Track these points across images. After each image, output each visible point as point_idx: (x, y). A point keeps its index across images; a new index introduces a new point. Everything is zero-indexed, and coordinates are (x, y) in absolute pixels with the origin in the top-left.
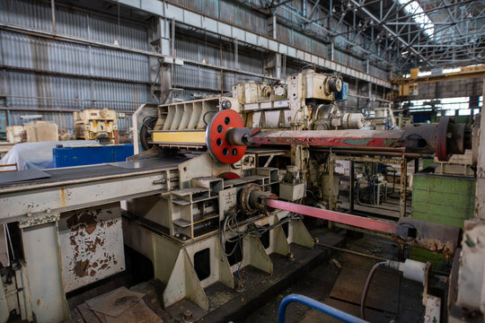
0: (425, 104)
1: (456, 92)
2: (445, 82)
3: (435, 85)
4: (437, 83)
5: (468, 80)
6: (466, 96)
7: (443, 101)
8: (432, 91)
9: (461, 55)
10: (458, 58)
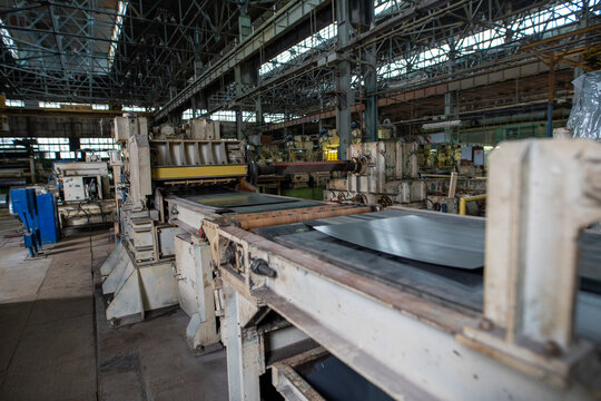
0: (16, 143)
1: (53, 131)
2: (39, 118)
3: (24, 121)
4: (28, 118)
5: (65, 119)
6: (65, 137)
7: (40, 140)
8: (23, 127)
9: (53, 89)
10: (50, 91)
